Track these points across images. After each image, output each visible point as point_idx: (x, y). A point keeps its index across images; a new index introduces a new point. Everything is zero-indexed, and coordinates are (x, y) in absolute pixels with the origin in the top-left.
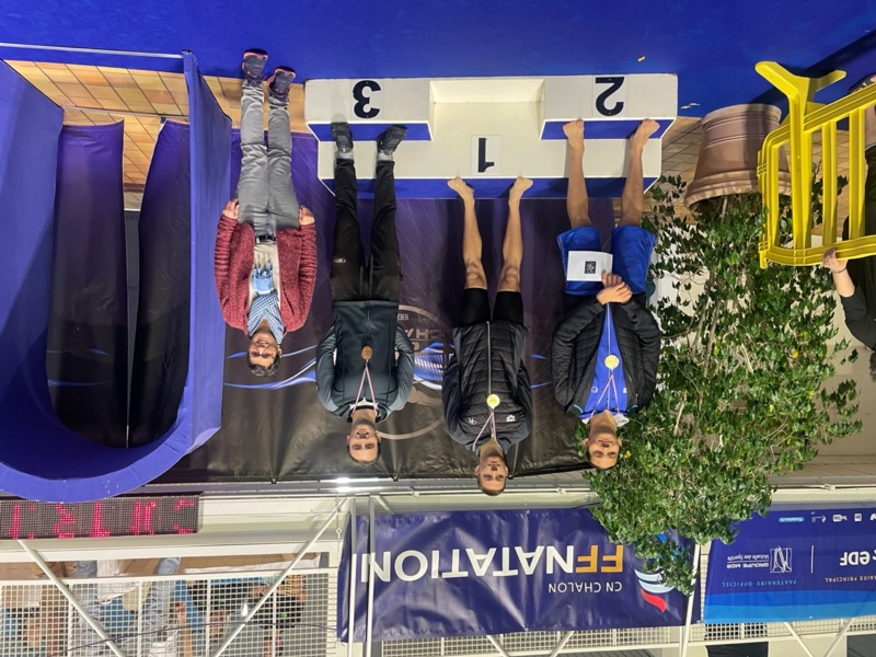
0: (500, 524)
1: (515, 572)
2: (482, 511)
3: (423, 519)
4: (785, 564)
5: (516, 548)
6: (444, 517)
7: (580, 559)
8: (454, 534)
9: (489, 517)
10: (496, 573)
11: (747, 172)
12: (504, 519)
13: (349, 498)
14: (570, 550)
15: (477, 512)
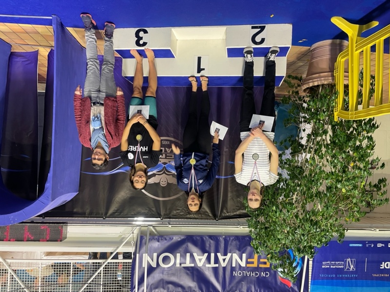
0: (210, 242)
1: (217, 265)
2: (201, 235)
3: (173, 238)
4: (352, 267)
5: (218, 254)
6: (182, 238)
7: (249, 260)
8: (187, 246)
9: (205, 239)
10: (208, 265)
11: (330, 73)
12: (212, 239)
13: (138, 227)
14: (244, 255)
15: (199, 236)
